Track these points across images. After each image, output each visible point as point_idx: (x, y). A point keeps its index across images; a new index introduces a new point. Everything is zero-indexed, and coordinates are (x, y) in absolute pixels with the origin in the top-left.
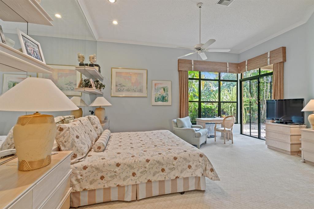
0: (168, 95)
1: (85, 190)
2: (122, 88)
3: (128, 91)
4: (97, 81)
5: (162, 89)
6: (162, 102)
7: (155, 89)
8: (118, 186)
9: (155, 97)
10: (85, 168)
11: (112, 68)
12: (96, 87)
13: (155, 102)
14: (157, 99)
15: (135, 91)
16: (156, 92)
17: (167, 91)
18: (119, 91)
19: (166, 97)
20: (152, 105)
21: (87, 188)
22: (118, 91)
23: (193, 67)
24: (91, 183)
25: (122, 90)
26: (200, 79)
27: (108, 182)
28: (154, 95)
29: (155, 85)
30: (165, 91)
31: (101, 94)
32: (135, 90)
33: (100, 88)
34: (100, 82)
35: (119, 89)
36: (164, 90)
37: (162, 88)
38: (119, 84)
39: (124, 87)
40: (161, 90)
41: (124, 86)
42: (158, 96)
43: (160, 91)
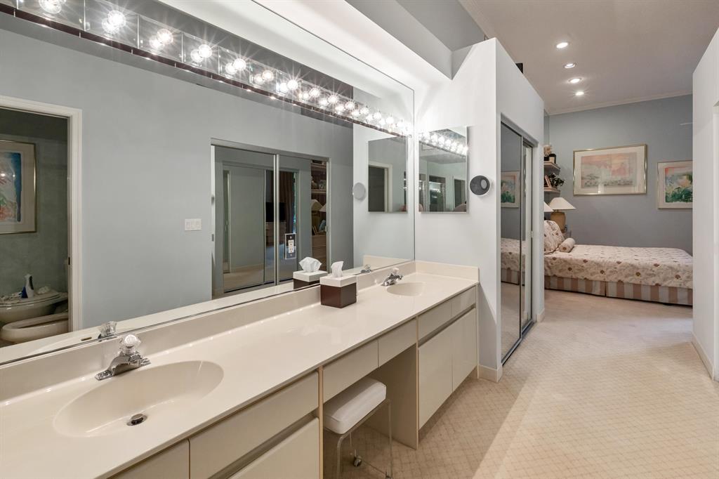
1: (555, 276)
2: (593, 181)
4: (553, 176)
5: (685, 177)
6: (685, 203)
7: (666, 178)
8: (585, 279)
9: (666, 193)
10: (554, 259)
11: (574, 152)
12: (552, 185)
13: (667, 201)
14: (670, 196)
15: (619, 185)
16: (669, 183)
18: (589, 186)
20: (659, 209)
21: (556, 274)
22: (585, 185)
24: (560, 271)
25: (593, 183)
27: (575, 273)
28: (664, 189)
29: (666, 170)
31: (555, 193)
32: (619, 183)
33: (556, 185)
34: (557, 177)
35: (588, 184)
36: (691, 178)
37: (684, 175)
38: (588, 176)
39: (597, 180)
40: (681, 178)
41: (597, 178)
42: (672, 190)
43: (680, 181)
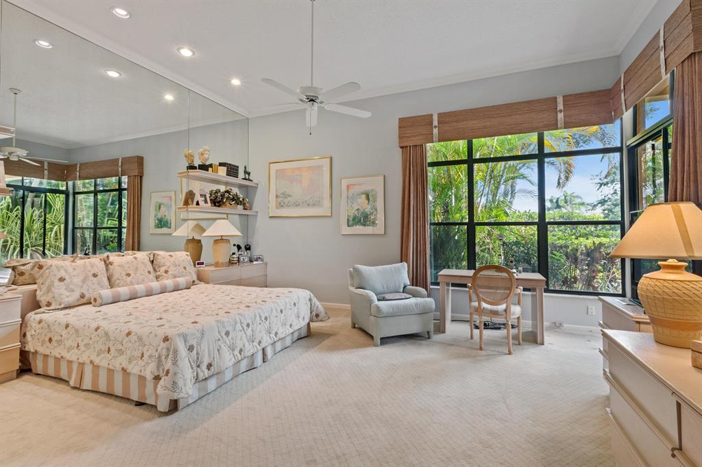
0: (376, 210)
1: (37, 352)
2: (286, 201)
3: (297, 205)
5: (364, 196)
6: (363, 227)
7: (348, 197)
8: (62, 357)
9: (348, 216)
11: (270, 164)
13: (348, 226)
14: (351, 219)
15: (309, 205)
16: (350, 203)
17: (375, 201)
18: (282, 206)
19: (372, 214)
20: (342, 235)
21: (38, 349)
22: (280, 206)
23: (435, 131)
24: (42, 344)
25: (286, 203)
26: (470, 161)
27: (54, 347)
28: (346, 211)
29: (348, 187)
30: (369, 201)
32: (308, 202)
35: (282, 203)
36: (368, 198)
38: (282, 194)
39: (289, 199)
40: (360, 198)
41: (290, 196)
42: (353, 212)
43: (359, 200)
